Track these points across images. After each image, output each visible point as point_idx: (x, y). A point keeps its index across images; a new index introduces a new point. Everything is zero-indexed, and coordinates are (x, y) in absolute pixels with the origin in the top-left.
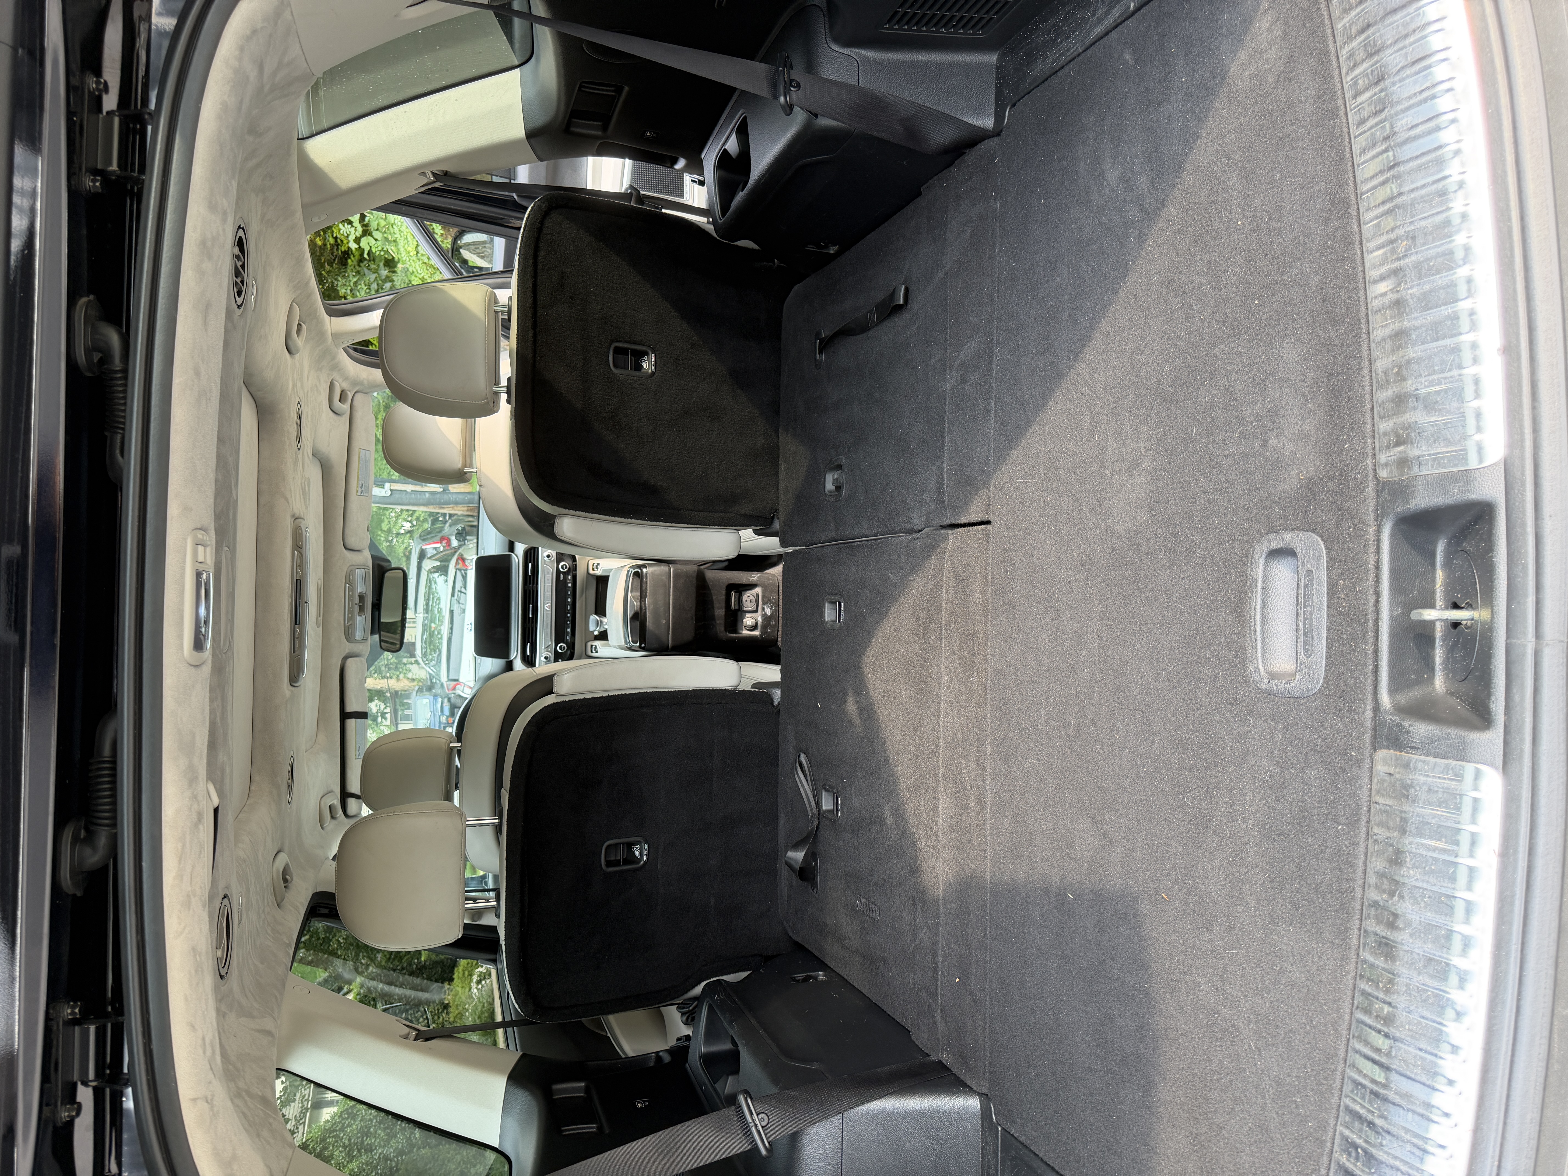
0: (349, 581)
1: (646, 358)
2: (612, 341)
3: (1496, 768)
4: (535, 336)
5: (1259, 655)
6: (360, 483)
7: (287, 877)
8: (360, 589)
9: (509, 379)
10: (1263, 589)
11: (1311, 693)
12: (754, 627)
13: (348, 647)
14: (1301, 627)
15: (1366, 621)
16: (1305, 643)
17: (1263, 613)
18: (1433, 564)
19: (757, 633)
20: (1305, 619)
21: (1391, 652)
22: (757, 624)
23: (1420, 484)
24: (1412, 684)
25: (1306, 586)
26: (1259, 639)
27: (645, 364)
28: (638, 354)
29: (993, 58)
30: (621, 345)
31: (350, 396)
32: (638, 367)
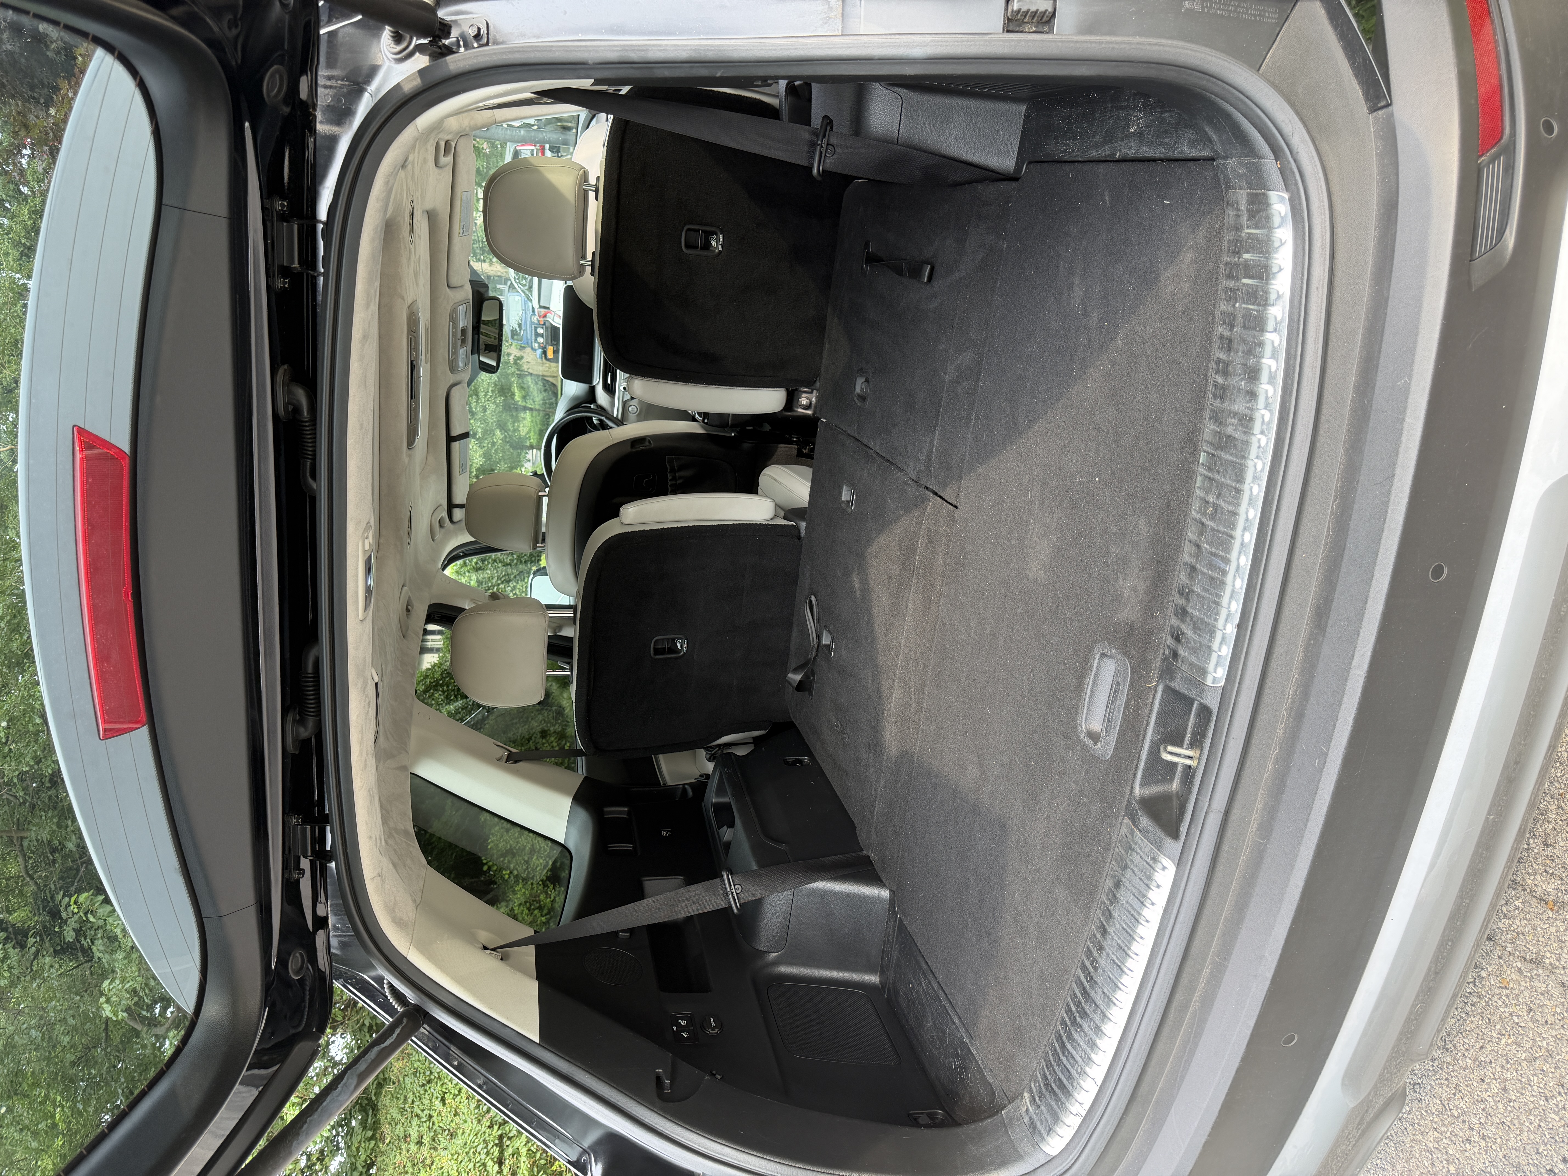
0: (453, 319)
1: (715, 237)
2: (685, 225)
3: (1174, 863)
4: (617, 223)
5: (1084, 716)
6: (462, 224)
7: (409, 607)
8: (462, 324)
9: (594, 253)
10: (1095, 674)
11: (1104, 759)
12: (807, 407)
13: (452, 378)
14: (1107, 715)
15: (1139, 735)
16: (1107, 728)
17: (1092, 689)
18: (1190, 711)
19: (809, 412)
20: (1110, 712)
21: (1146, 762)
22: (811, 404)
23: (1180, 674)
24: (1157, 782)
25: (1115, 691)
26: (1086, 705)
27: (713, 243)
28: (708, 234)
29: (1023, 108)
30: (693, 227)
31: (453, 145)
32: (707, 246)
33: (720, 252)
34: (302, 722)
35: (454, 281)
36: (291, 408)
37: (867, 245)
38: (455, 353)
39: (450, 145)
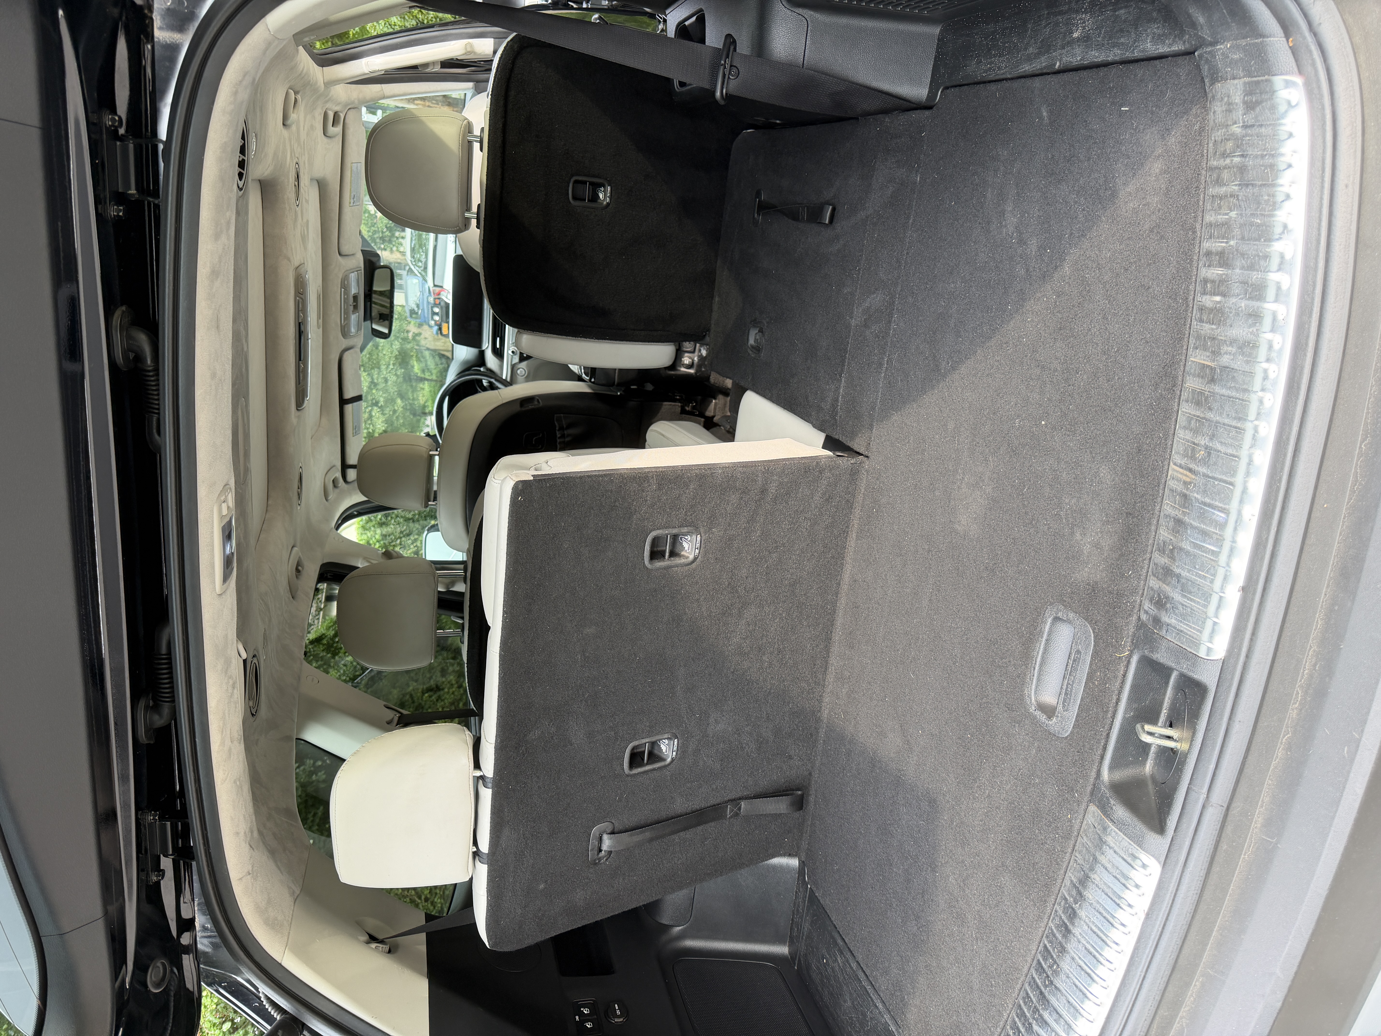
0: (345, 285)
1: (602, 189)
2: (572, 176)
3: (1159, 863)
4: (503, 174)
5: (1034, 687)
6: (352, 195)
7: (300, 568)
8: (353, 291)
9: (479, 206)
10: (1047, 640)
11: (1060, 736)
12: (690, 366)
13: (345, 343)
14: (1065, 687)
15: (1107, 712)
16: (1064, 701)
17: (1043, 657)
18: (1167, 683)
19: (692, 371)
20: (1068, 684)
21: (1117, 742)
22: (693, 363)
23: (1164, 643)
24: (1127, 765)
25: (1074, 660)
26: (1036, 675)
27: (601, 196)
28: (596, 186)
29: (936, 30)
30: (580, 178)
31: (342, 116)
32: (595, 198)
33: (608, 204)
34: (156, 708)
35: (346, 249)
36: (131, 356)
37: (758, 194)
38: (347, 318)
39: (339, 116)
